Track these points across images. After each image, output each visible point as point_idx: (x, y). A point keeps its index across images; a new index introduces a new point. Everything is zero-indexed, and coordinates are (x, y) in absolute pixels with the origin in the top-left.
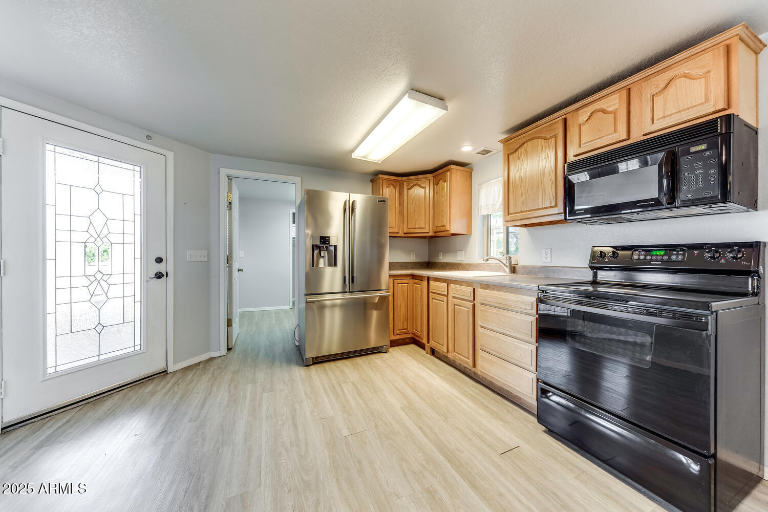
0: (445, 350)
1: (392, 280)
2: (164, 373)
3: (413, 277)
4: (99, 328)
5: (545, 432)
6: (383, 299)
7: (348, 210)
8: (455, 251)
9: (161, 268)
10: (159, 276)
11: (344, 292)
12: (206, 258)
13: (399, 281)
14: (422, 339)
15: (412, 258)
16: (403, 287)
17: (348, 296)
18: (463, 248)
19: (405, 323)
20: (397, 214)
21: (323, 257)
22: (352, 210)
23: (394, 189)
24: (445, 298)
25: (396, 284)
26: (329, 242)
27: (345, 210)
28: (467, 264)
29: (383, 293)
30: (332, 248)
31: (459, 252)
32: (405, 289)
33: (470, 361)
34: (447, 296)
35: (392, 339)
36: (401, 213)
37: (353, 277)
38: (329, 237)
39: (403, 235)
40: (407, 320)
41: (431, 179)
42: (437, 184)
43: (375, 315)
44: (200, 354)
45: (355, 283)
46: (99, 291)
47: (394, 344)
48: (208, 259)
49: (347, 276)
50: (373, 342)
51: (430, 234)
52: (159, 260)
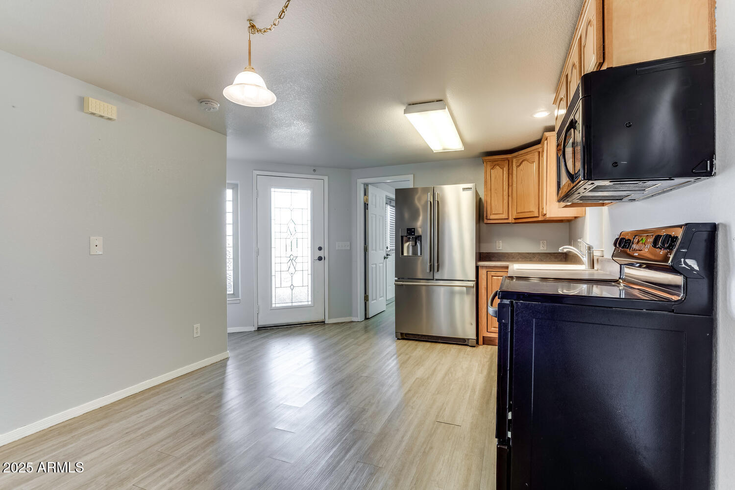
1: (484, 271)
2: (323, 323)
4: (292, 287)
9: (321, 254)
10: (320, 259)
12: (349, 247)
13: (493, 273)
16: (498, 279)
20: (506, 197)
23: (502, 170)
25: (490, 277)
26: (414, 233)
35: (486, 335)
36: (511, 195)
38: (414, 229)
39: (513, 221)
41: (541, 150)
44: (346, 317)
46: (292, 266)
48: (350, 248)
51: (541, 218)
52: (320, 249)
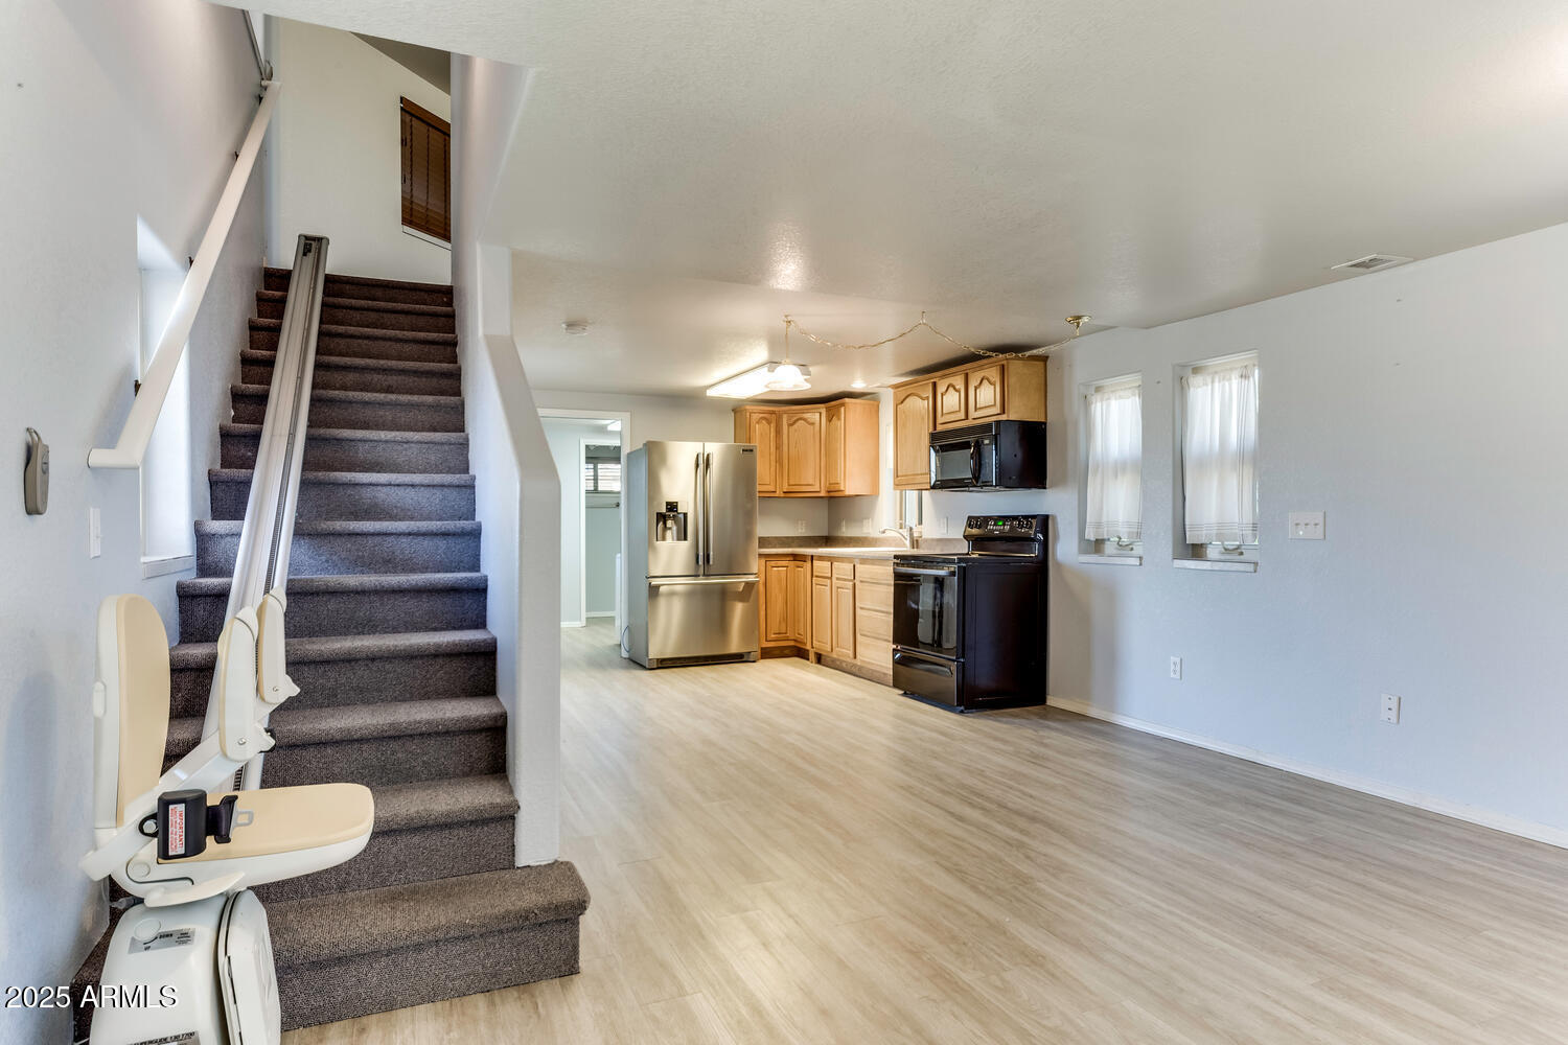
0: (829, 650)
1: (763, 561)
3: (796, 557)
5: (902, 695)
6: (750, 586)
7: (701, 466)
8: (860, 520)
11: (697, 576)
13: (773, 563)
14: (805, 644)
15: (800, 531)
16: (779, 571)
17: (702, 581)
18: (868, 515)
19: (784, 625)
20: (773, 463)
21: (670, 528)
22: (707, 465)
23: (769, 426)
24: (829, 581)
25: (769, 568)
26: (677, 509)
27: (697, 466)
28: (873, 539)
29: (751, 578)
30: (682, 516)
31: (865, 522)
32: (783, 576)
33: (851, 653)
34: (831, 578)
35: (764, 646)
36: (779, 461)
37: (708, 556)
38: (677, 503)
39: (782, 495)
40: (785, 620)
41: (824, 411)
42: (830, 421)
43: (738, 610)
45: (711, 563)
47: (767, 654)
49: (701, 553)
50: (734, 647)
51: (823, 494)
